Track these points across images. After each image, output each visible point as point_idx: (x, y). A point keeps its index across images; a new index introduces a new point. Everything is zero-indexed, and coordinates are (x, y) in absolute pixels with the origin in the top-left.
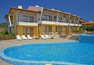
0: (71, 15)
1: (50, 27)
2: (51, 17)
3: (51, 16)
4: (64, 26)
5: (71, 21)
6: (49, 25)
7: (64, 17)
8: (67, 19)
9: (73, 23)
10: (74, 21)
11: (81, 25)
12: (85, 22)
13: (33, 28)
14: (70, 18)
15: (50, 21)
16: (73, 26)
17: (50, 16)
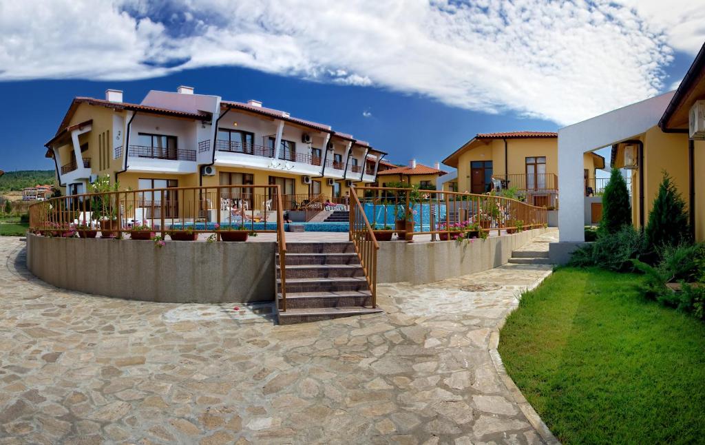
0: (332, 134)
1: (247, 177)
2: (248, 137)
3: (252, 135)
4: (305, 178)
5: (330, 156)
6: (244, 168)
7: (303, 141)
8: (314, 149)
9: (337, 165)
10: (344, 160)
11: (370, 179)
12: (391, 168)
13: (176, 181)
14: (329, 146)
15: (245, 152)
16: (337, 180)
17: (244, 134)
